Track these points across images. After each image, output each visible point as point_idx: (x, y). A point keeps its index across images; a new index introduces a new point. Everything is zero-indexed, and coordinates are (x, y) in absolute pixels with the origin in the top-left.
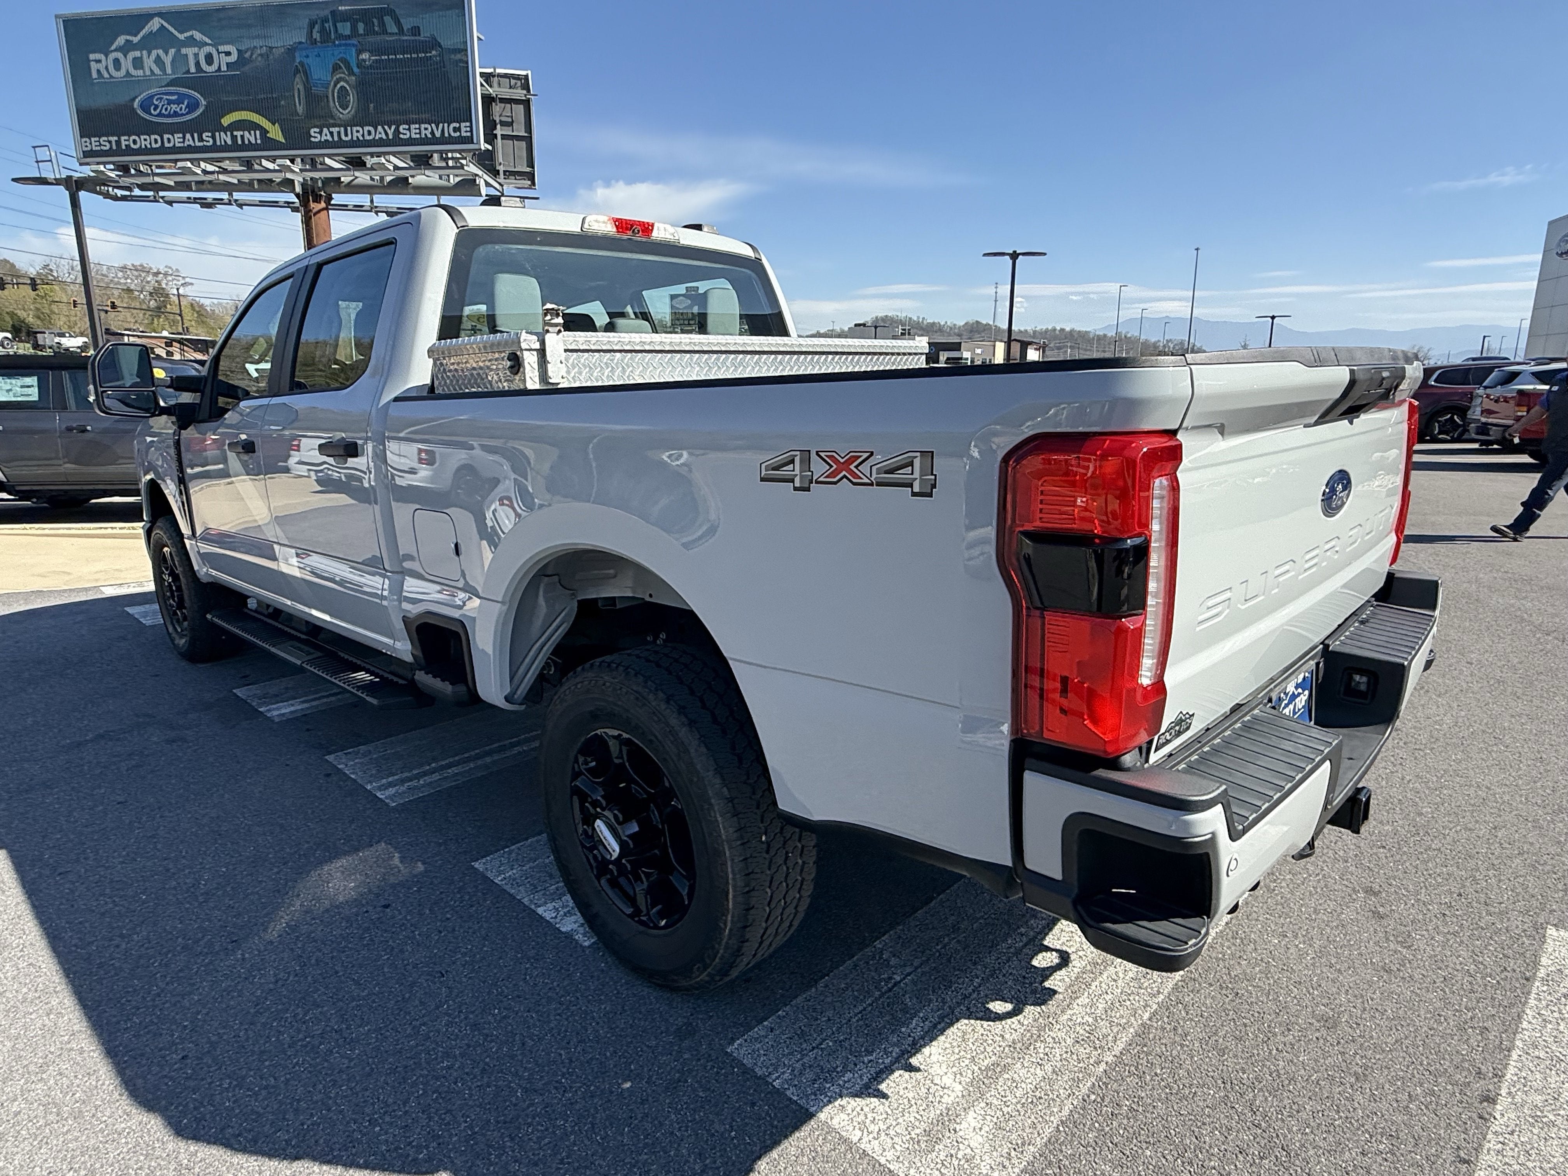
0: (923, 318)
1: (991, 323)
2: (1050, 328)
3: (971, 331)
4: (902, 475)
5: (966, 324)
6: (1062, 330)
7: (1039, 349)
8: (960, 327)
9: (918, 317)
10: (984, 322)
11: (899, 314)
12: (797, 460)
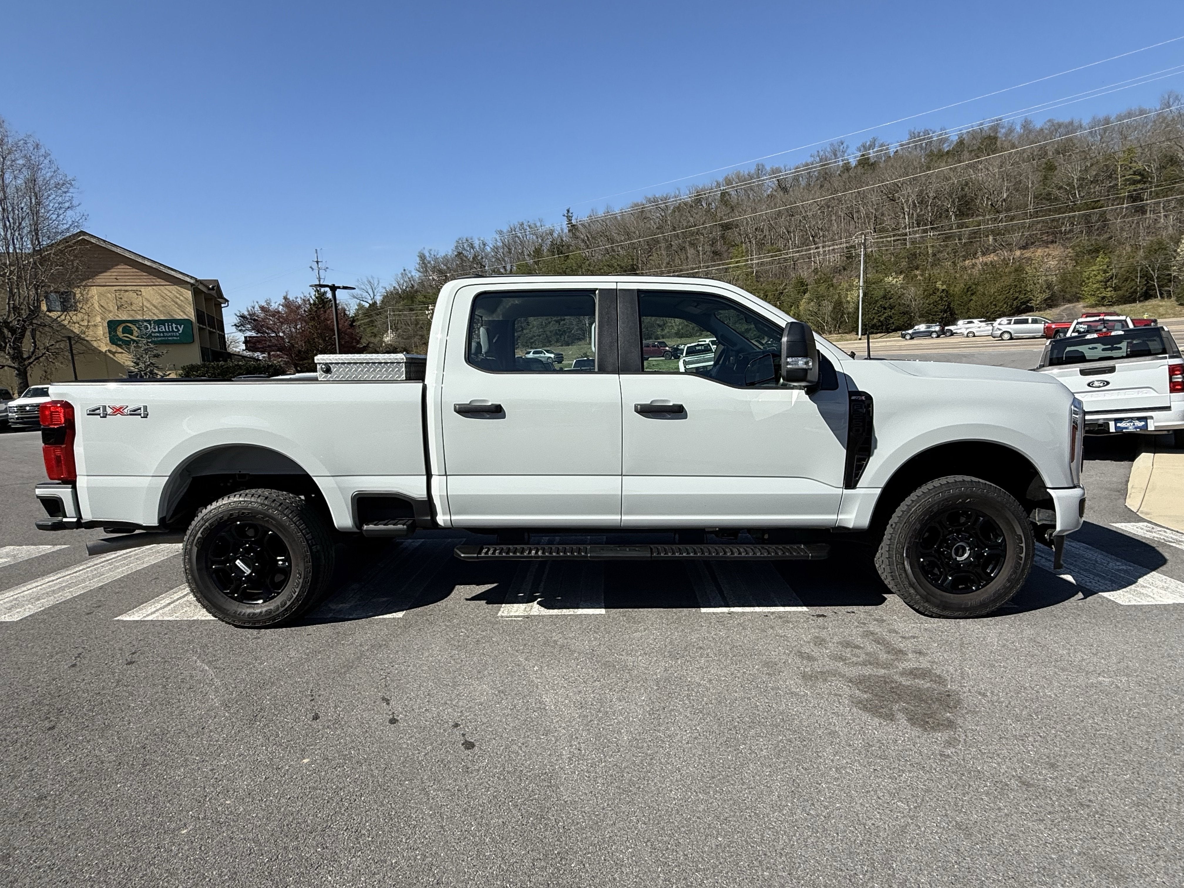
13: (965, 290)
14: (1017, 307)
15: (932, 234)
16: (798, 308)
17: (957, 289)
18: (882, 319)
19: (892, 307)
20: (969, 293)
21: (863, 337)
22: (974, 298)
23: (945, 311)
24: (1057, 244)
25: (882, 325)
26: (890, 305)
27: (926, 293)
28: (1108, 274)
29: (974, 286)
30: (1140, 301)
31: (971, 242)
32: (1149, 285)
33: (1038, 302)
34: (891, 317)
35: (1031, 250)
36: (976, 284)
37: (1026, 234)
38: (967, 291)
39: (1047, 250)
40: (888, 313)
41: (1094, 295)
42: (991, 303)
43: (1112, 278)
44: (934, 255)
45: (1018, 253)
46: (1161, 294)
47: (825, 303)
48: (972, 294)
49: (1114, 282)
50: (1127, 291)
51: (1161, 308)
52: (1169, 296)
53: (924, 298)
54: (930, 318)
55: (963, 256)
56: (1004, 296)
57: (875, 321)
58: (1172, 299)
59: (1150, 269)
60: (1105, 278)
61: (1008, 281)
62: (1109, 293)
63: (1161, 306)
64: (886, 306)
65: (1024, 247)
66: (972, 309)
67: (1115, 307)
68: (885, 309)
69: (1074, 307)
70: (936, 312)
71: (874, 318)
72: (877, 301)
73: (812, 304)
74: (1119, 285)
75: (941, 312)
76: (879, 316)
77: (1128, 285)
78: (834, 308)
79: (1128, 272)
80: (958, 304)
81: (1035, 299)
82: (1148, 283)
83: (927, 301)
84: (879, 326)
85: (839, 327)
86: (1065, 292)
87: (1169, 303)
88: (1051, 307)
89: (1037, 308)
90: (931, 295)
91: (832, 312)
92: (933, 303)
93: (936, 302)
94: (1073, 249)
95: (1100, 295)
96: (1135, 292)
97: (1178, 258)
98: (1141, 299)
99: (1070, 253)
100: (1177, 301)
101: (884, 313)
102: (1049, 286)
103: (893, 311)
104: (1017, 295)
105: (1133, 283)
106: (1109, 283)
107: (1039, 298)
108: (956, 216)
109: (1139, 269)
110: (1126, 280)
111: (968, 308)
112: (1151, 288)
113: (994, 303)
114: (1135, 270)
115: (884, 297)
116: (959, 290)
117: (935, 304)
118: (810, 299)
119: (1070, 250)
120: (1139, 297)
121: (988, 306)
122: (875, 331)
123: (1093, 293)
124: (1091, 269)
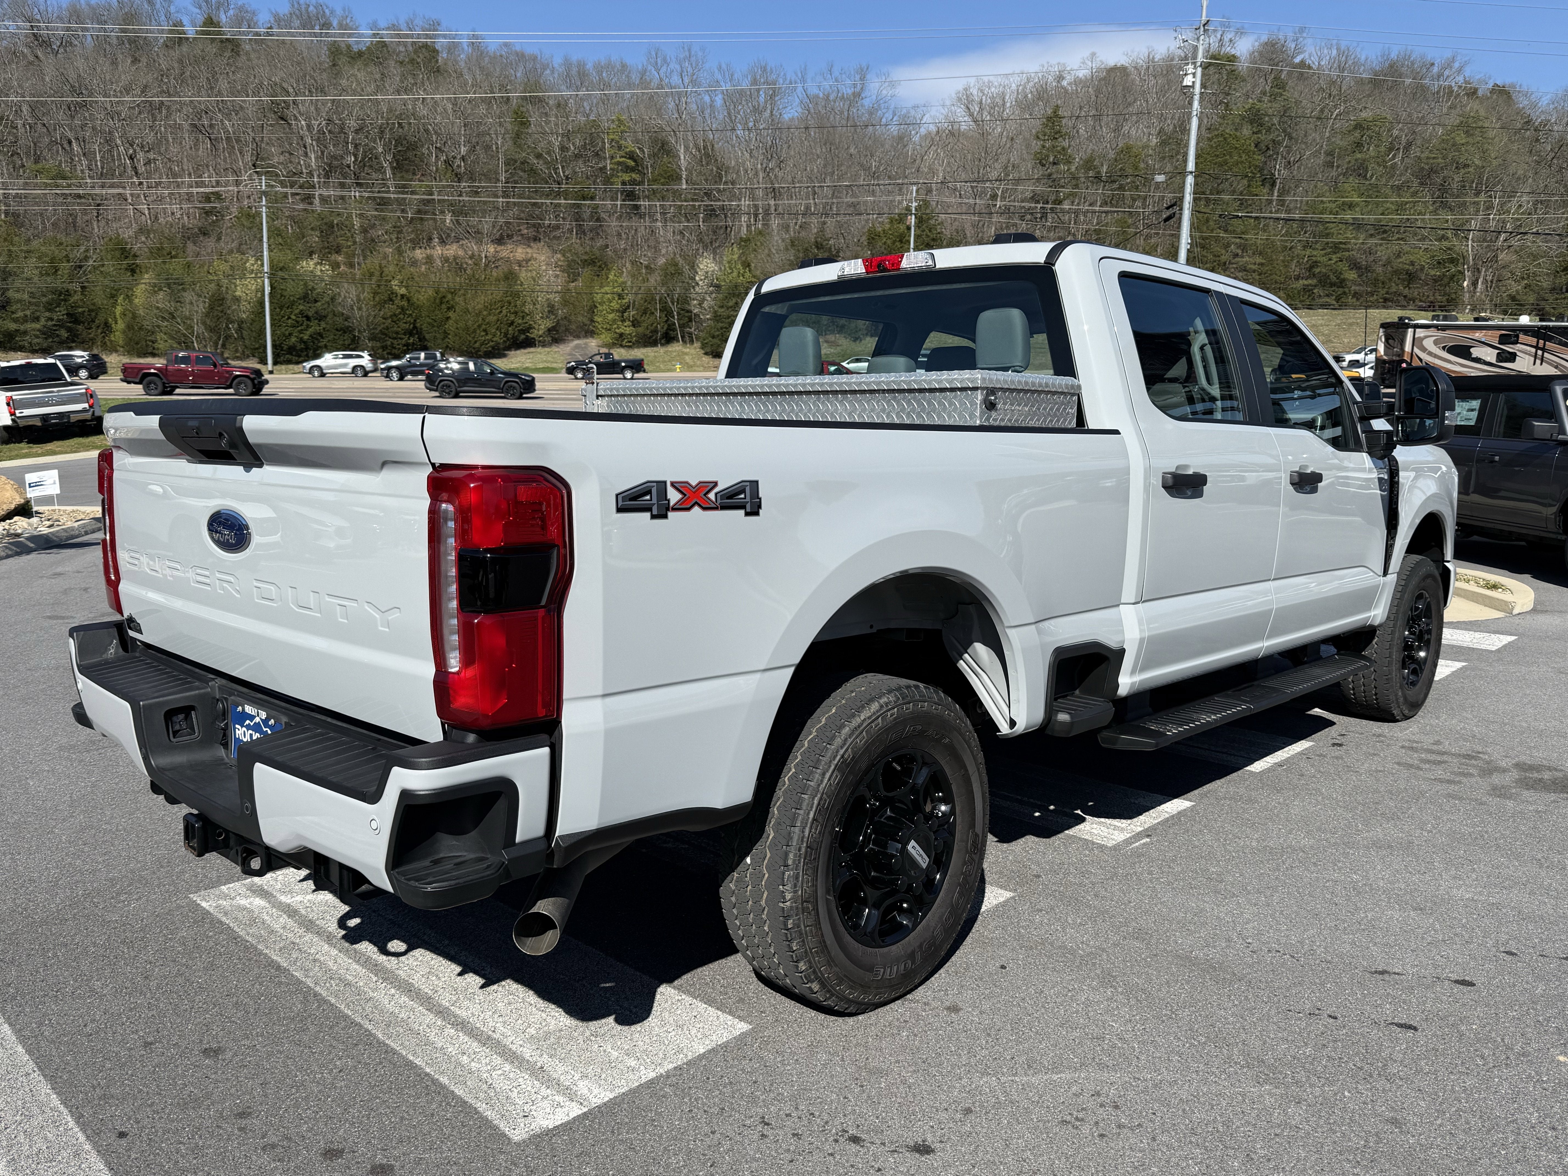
13: (438, 301)
14: (513, 337)
15: (357, 194)
16: (131, 301)
17: (424, 296)
18: (306, 337)
19: (321, 318)
20: (444, 306)
21: (278, 367)
22: (451, 314)
23: (411, 334)
24: (542, 243)
25: (307, 349)
26: (316, 313)
27: (377, 299)
28: (624, 301)
29: (449, 296)
30: (662, 345)
31: (422, 219)
32: (669, 322)
33: (541, 333)
34: (320, 335)
35: (509, 247)
36: (452, 293)
37: (501, 220)
38: (441, 303)
39: (529, 250)
40: (315, 327)
41: (609, 330)
42: (479, 326)
43: (628, 307)
44: (364, 231)
45: (492, 249)
46: (683, 337)
47: (188, 296)
48: (449, 309)
49: (632, 313)
50: (647, 328)
51: (687, 357)
52: (692, 342)
53: (375, 306)
54: (389, 343)
55: (411, 241)
56: (495, 318)
57: (293, 339)
58: (695, 345)
59: (669, 300)
60: (621, 307)
61: (496, 292)
62: (628, 329)
63: (686, 354)
64: (310, 314)
65: (500, 241)
66: (452, 333)
67: (636, 350)
68: (308, 318)
69: (586, 344)
70: (397, 333)
71: (290, 334)
72: (293, 303)
73: (161, 295)
74: (638, 318)
75: (405, 334)
76: (301, 332)
77: (647, 321)
78: (211, 308)
79: (646, 301)
80: (429, 324)
81: (537, 327)
82: (668, 319)
83: (382, 313)
84: (301, 350)
85: (224, 346)
86: (569, 321)
87: (693, 351)
88: (557, 342)
89: (540, 341)
90: (385, 302)
91: (207, 315)
92: (391, 316)
93: (395, 315)
94: (564, 256)
95: (617, 331)
96: (655, 331)
97: (697, 289)
98: (663, 341)
99: (560, 260)
100: (702, 348)
101: (308, 326)
102: (552, 309)
103: (323, 324)
104: (512, 318)
105: (652, 318)
106: (626, 314)
107: (541, 326)
108: (393, 168)
109: (658, 298)
110: (645, 312)
111: (445, 332)
112: (671, 327)
113: (484, 327)
114: (653, 299)
115: (305, 297)
116: (428, 300)
117: (395, 319)
118: (155, 285)
119: (559, 256)
120: (661, 339)
121: (474, 331)
122: (295, 358)
123: (608, 327)
124: (603, 291)
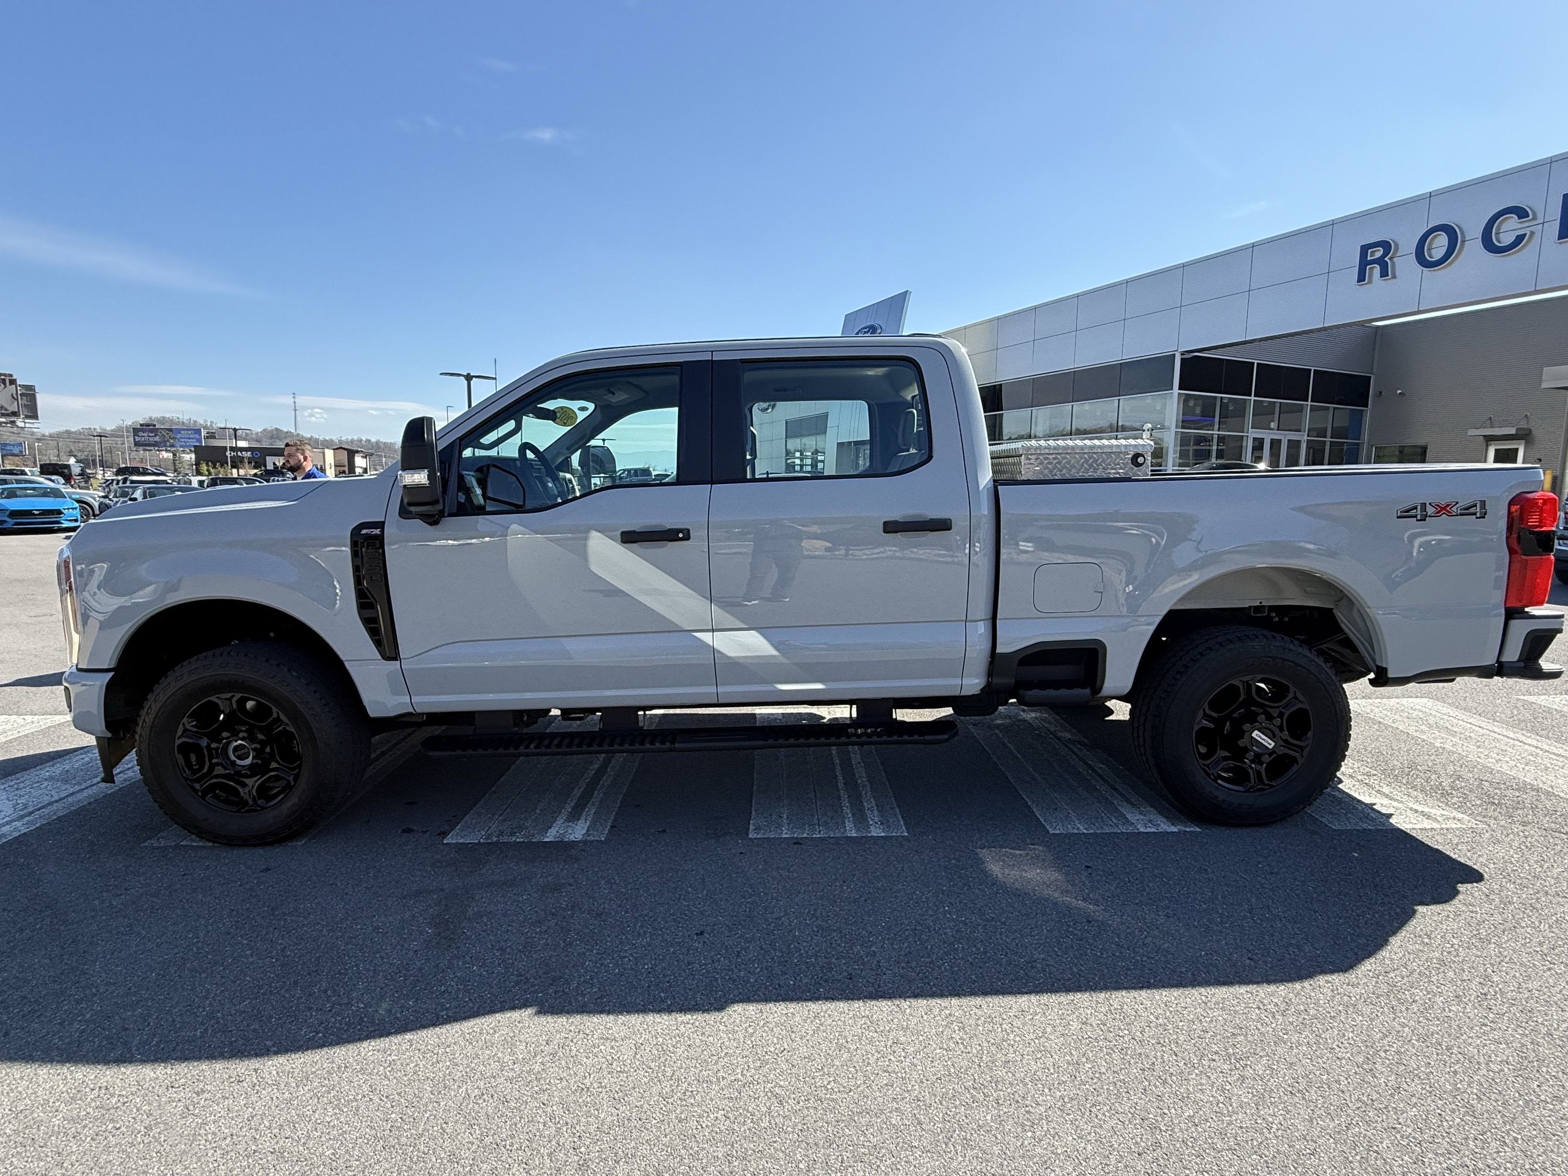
0: (212, 422)
1: (293, 431)
2: (355, 438)
3: (271, 438)
4: (1472, 510)
5: (264, 430)
6: (368, 441)
7: (366, 457)
8: (257, 433)
9: (206, 421)
10: (285, 430)
11: (181, 417)
12: (1419, 508)
